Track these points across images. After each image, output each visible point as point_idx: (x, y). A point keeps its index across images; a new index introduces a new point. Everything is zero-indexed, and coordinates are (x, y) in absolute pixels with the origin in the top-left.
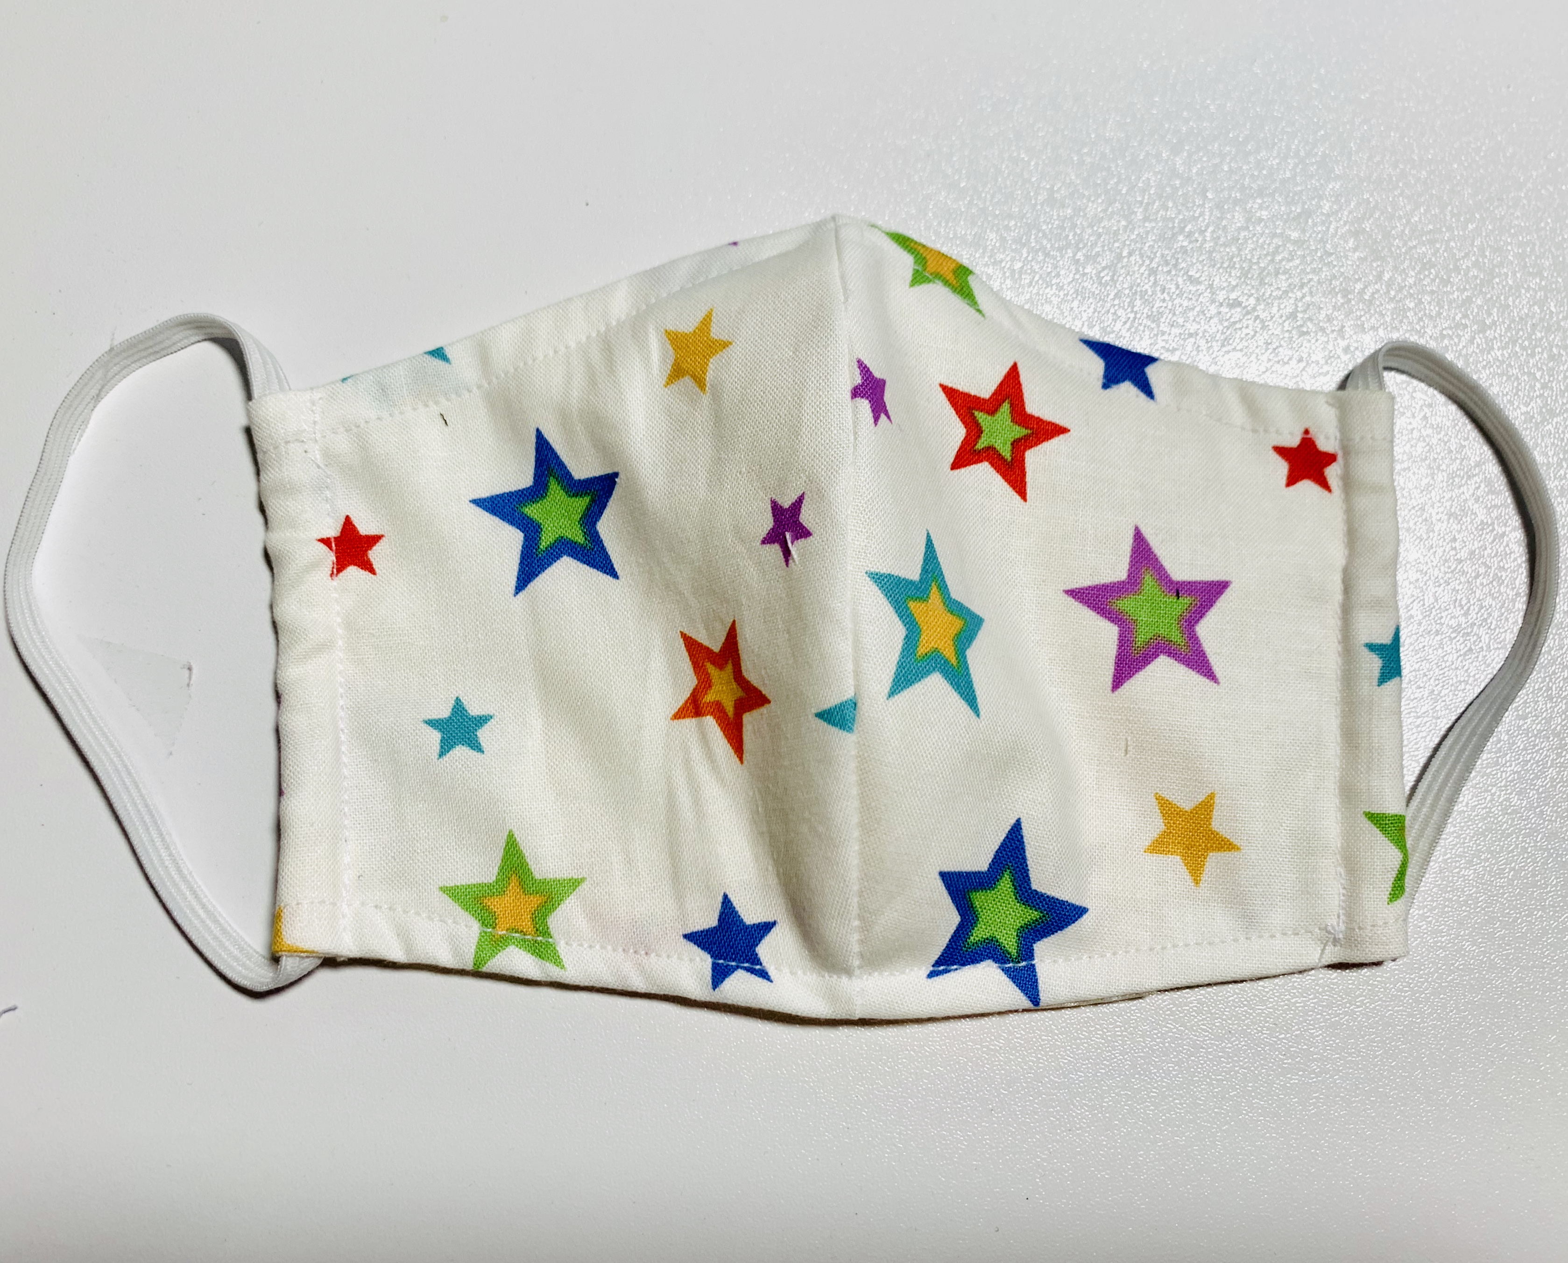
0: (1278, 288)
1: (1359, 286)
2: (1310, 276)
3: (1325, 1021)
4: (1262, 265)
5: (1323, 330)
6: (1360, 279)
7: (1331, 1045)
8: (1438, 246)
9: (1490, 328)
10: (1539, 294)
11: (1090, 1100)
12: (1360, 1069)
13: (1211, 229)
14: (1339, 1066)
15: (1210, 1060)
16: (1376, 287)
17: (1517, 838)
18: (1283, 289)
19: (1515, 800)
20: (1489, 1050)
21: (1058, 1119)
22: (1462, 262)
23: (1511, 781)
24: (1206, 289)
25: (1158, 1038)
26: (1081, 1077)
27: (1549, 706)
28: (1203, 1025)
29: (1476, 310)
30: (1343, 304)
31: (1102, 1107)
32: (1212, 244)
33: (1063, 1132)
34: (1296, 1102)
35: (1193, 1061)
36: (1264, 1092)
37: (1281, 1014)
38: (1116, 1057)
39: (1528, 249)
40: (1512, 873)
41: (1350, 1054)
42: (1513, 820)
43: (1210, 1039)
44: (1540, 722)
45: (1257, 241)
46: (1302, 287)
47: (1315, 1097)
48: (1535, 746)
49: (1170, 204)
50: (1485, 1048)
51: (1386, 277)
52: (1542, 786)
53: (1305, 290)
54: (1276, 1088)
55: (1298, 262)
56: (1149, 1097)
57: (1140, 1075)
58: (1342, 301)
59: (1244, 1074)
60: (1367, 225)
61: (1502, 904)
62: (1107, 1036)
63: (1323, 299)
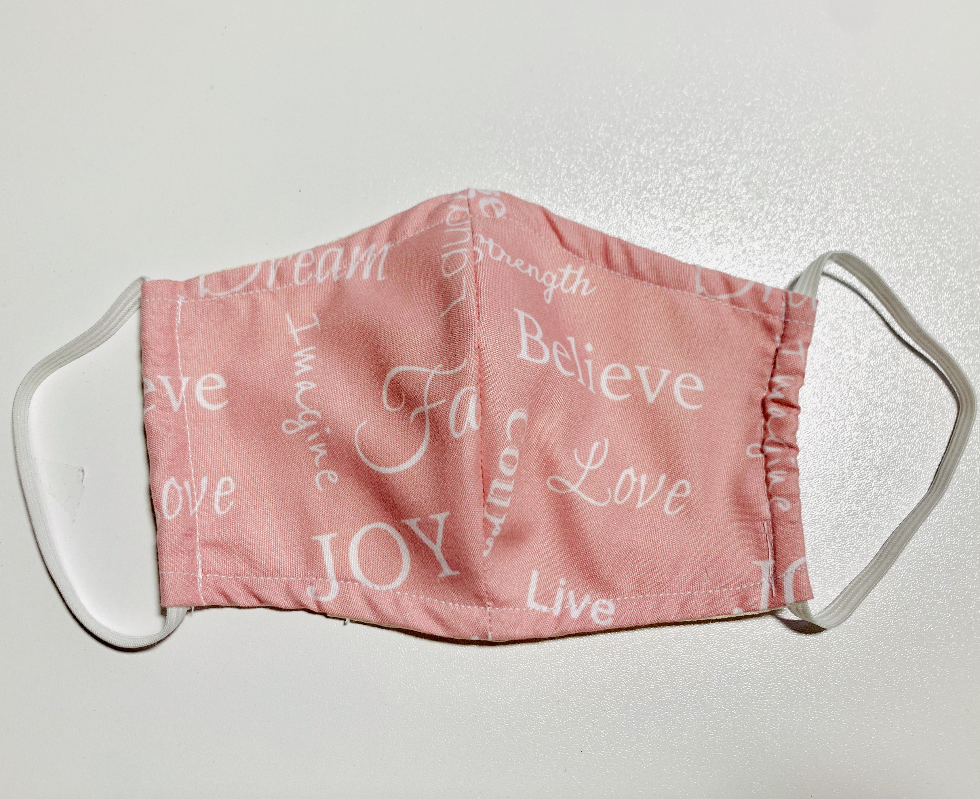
0: (703, 219)
1: (750, 214)
2: (721, 210)
3: (750, 640)
4: (693, 205)
5: (729, 241)
6: (750, 210)
7: (753, 654)
8: (795, 188)
9: (827, 234)
10: (855, 213)
11: (615, 693)
12: (772, 667)
13: (662, 186)
14: (759, 666)
15: (683, 666)
16: (760, 214)
17: (856, 529)
18: (706, 219)
19: (854, 507)
20: (846, 652)
21: (597, 705)
22: (809, 197)
23: (851, 496)
24: (661, 222)
25: (653, 655)
26: (609, 679)
27: (871, 451)
28: (679, 646)
29: (818, 225)
30: (741, 226)
31: (622, 696)
32: (663, 195)
33: (600, 712)
34: (735, 688)
35: (674, 667)
36: (716, 683)
37: (723, 638)
38: (629, 667)
39: (847, 188)
40: (854, 549)
41: (765, 659)
42: (853, 518)
43: (683, 654)
44: (867, 461)
45: (690, 192)
46: (717, 216)
47: (746, 685)
48: (864, 475)
49: (638, 173)
50: (843, 651)
51: (766, 208)
52: (869, 498)
53: (719, 219)
54: (723, 681)
55: (714, 202)
56: (650, 690)
57: (644, 677)
58: (741, 224)
59: (704, 674)
60: (754, 179)
61: (849, 567)
62: (623, 655)
63: (729, 223)
